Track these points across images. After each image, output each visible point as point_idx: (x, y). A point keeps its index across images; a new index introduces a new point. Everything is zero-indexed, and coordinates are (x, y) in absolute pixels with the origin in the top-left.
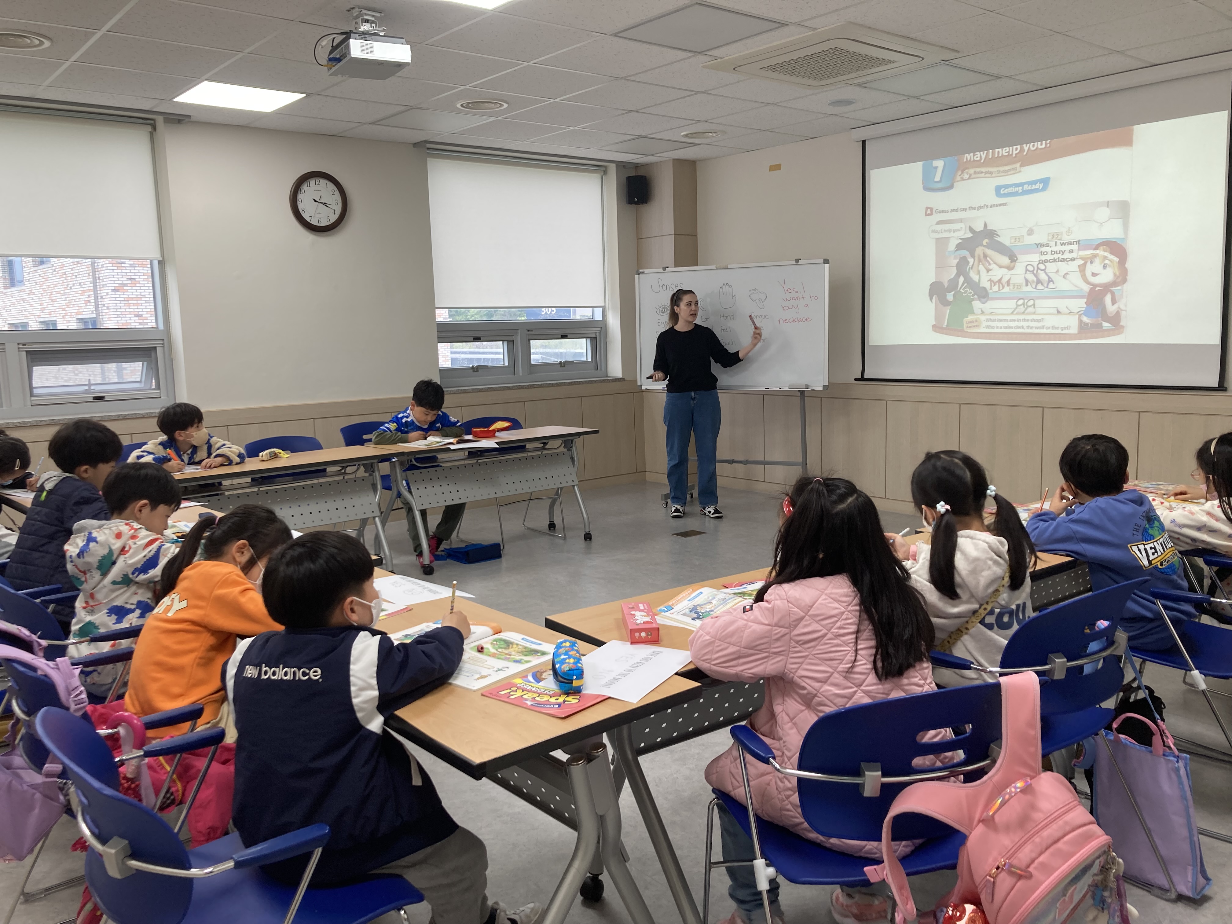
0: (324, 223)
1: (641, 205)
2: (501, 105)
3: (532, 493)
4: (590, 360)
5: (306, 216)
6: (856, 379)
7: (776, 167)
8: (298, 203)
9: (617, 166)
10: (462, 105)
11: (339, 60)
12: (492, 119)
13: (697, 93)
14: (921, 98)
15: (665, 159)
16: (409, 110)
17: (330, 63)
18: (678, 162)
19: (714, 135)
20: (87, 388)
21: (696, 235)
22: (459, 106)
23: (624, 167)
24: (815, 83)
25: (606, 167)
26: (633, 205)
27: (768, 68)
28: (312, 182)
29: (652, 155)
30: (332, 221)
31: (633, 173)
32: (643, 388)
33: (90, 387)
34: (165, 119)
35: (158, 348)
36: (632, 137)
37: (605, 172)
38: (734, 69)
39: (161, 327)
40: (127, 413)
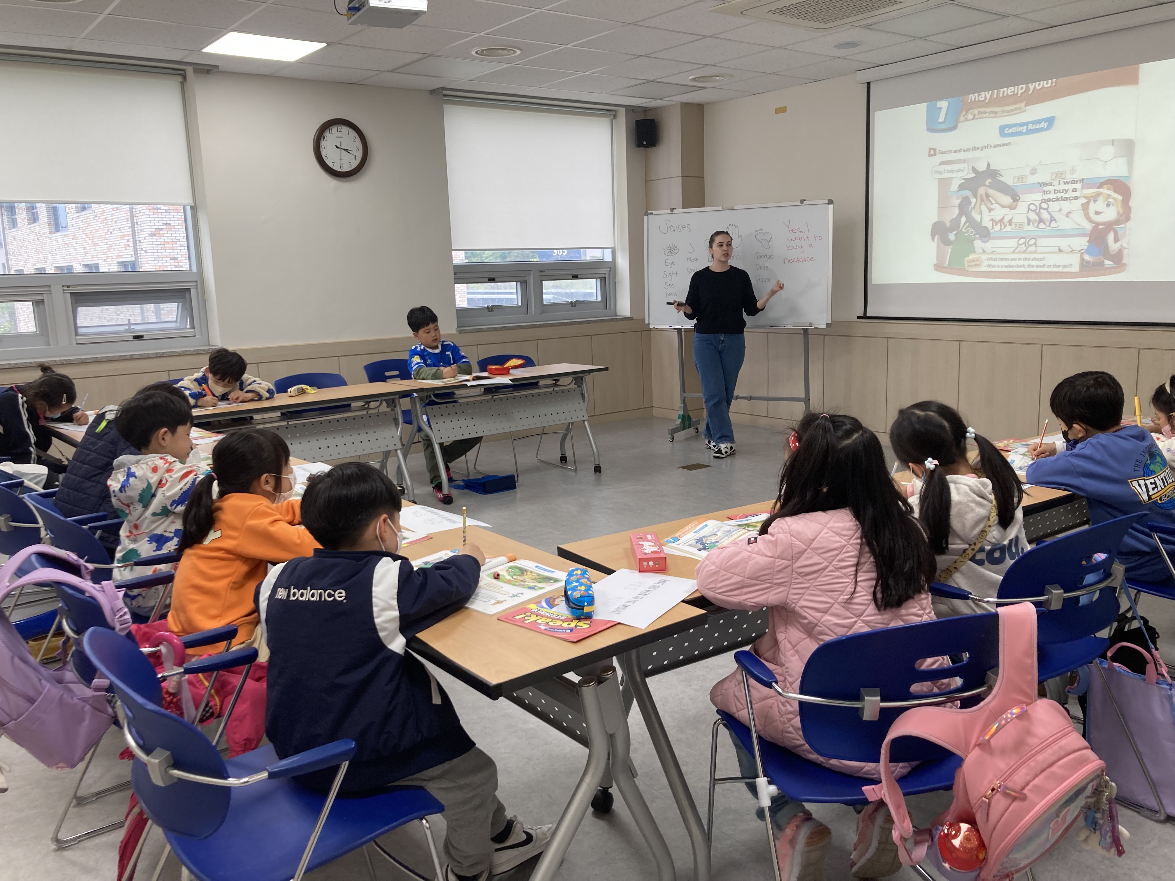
0: (346, 169)
1: (650, 148)
2: (515, 52)
3: (544, 427)
4: (599, 299)
5: (329, 162)
6: (859, 318)
7: (781, 110)
8: (321, 149)
9: (626, 110)
10: (477, 52)
11: (358, 9)
12: (506, 66)
13: (705, 37)
14: (927, 38)
15: (673, 103)
16: (425, 58)
17: (350, 12)
18: (686, 106)
19: (722, 78)
20: (127, 327)
21: (703, 177)
22: (473, 53)
23: (633, 111)
24: (823, 25)
25: (615, 111)
26: (642, 148)
27: (775, 12)
28: (334, 129)
29: (661, 99)
30: (353, 167)
31: (642, 118)
32: (651, 327)
33: (130, 327)
34: (194, 69)
35: (191, 290)
36: (641, 82)
37: (615, 117)
38: (742, 13)
39: (195, 269)
40: (164, 351)
